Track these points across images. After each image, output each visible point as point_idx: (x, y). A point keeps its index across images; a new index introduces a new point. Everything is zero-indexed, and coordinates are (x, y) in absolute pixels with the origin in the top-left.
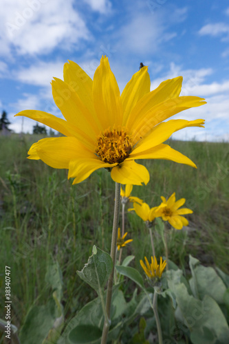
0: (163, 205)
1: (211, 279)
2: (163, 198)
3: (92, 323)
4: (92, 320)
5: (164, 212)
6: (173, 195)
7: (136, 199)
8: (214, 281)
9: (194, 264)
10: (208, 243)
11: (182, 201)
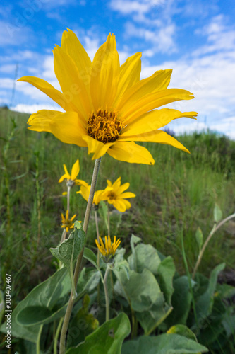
0: (109, 189)
1: (149, 254)
2: (109, 182)
3: (40, 304)
4: (41, 301)
5: (109, 196)
6: (119, 179)
7: (82, 182)
8: (151, 256)
9: (136, 242)
10: (137, 225)
11: (127, 186)
